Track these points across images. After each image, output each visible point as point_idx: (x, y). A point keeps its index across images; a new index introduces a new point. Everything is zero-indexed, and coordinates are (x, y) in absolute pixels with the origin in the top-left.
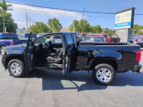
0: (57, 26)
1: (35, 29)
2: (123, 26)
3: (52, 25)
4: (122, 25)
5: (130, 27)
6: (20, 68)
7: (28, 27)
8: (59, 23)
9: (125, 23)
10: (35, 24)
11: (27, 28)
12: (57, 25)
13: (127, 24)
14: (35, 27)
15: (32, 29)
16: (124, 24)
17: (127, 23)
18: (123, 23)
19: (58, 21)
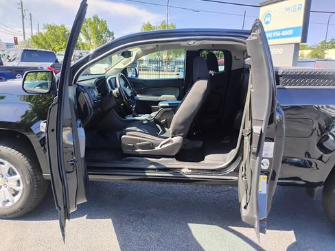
0: (102, 37)
1: (46, 42)
2: (281, 37)
3: (89, 33)
4: (279, 34)
5: (298, 39)
6: (18, 181)
7: (26, 39)
8: (106, 30)
9: (285, 30)
10: (46, 31)
11: (23, 39)
12: (104, 35)
13: (291, 32)
14: (44, 39)
15: (36, 42)
16: (284, 33)
17: (290, 29)
18: (281, 31)
19: (104, 24)
